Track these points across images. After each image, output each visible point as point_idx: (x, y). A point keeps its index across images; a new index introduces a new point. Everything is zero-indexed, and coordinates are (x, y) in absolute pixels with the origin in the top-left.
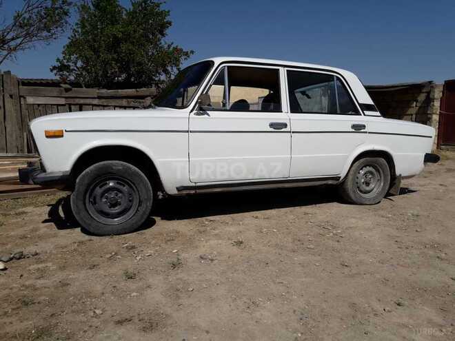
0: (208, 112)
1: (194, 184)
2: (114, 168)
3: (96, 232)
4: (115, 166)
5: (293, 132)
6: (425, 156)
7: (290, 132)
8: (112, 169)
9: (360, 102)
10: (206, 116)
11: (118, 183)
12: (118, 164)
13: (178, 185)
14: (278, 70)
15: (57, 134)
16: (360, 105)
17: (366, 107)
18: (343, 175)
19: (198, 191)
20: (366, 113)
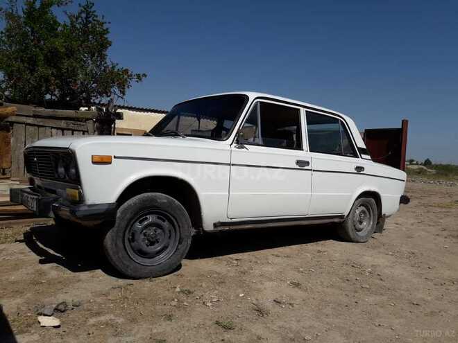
0: (245, 146)
1: (230, 220)
2: (159, 201)
3: (133, 275)
4: (160, 199)
5: (314, 171)
6: (401, 198)
7: (311, 170)
8: (157, 202)
9: (358, 146)
10: (244, 150)
11: (158, 218)
12: (162, 197)
13: (216, 221)
14: (299, 110)
15: (105, 160)
16: (358, 148)
17: (362, 151)
18: (346, 214)
19: (231, 227)
20: (363, 156)
